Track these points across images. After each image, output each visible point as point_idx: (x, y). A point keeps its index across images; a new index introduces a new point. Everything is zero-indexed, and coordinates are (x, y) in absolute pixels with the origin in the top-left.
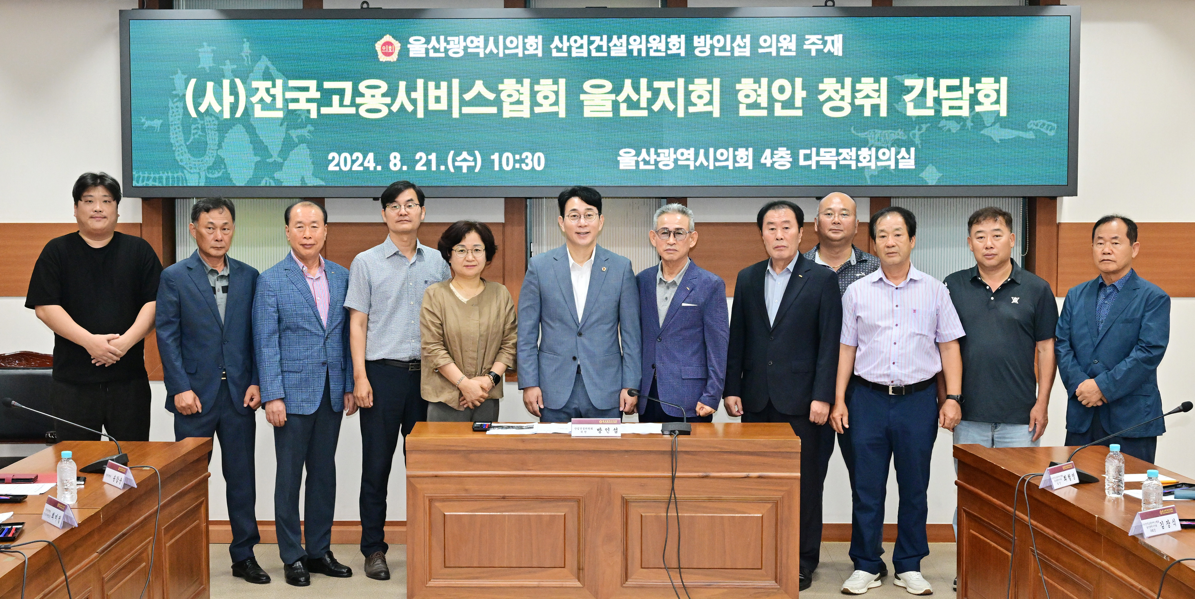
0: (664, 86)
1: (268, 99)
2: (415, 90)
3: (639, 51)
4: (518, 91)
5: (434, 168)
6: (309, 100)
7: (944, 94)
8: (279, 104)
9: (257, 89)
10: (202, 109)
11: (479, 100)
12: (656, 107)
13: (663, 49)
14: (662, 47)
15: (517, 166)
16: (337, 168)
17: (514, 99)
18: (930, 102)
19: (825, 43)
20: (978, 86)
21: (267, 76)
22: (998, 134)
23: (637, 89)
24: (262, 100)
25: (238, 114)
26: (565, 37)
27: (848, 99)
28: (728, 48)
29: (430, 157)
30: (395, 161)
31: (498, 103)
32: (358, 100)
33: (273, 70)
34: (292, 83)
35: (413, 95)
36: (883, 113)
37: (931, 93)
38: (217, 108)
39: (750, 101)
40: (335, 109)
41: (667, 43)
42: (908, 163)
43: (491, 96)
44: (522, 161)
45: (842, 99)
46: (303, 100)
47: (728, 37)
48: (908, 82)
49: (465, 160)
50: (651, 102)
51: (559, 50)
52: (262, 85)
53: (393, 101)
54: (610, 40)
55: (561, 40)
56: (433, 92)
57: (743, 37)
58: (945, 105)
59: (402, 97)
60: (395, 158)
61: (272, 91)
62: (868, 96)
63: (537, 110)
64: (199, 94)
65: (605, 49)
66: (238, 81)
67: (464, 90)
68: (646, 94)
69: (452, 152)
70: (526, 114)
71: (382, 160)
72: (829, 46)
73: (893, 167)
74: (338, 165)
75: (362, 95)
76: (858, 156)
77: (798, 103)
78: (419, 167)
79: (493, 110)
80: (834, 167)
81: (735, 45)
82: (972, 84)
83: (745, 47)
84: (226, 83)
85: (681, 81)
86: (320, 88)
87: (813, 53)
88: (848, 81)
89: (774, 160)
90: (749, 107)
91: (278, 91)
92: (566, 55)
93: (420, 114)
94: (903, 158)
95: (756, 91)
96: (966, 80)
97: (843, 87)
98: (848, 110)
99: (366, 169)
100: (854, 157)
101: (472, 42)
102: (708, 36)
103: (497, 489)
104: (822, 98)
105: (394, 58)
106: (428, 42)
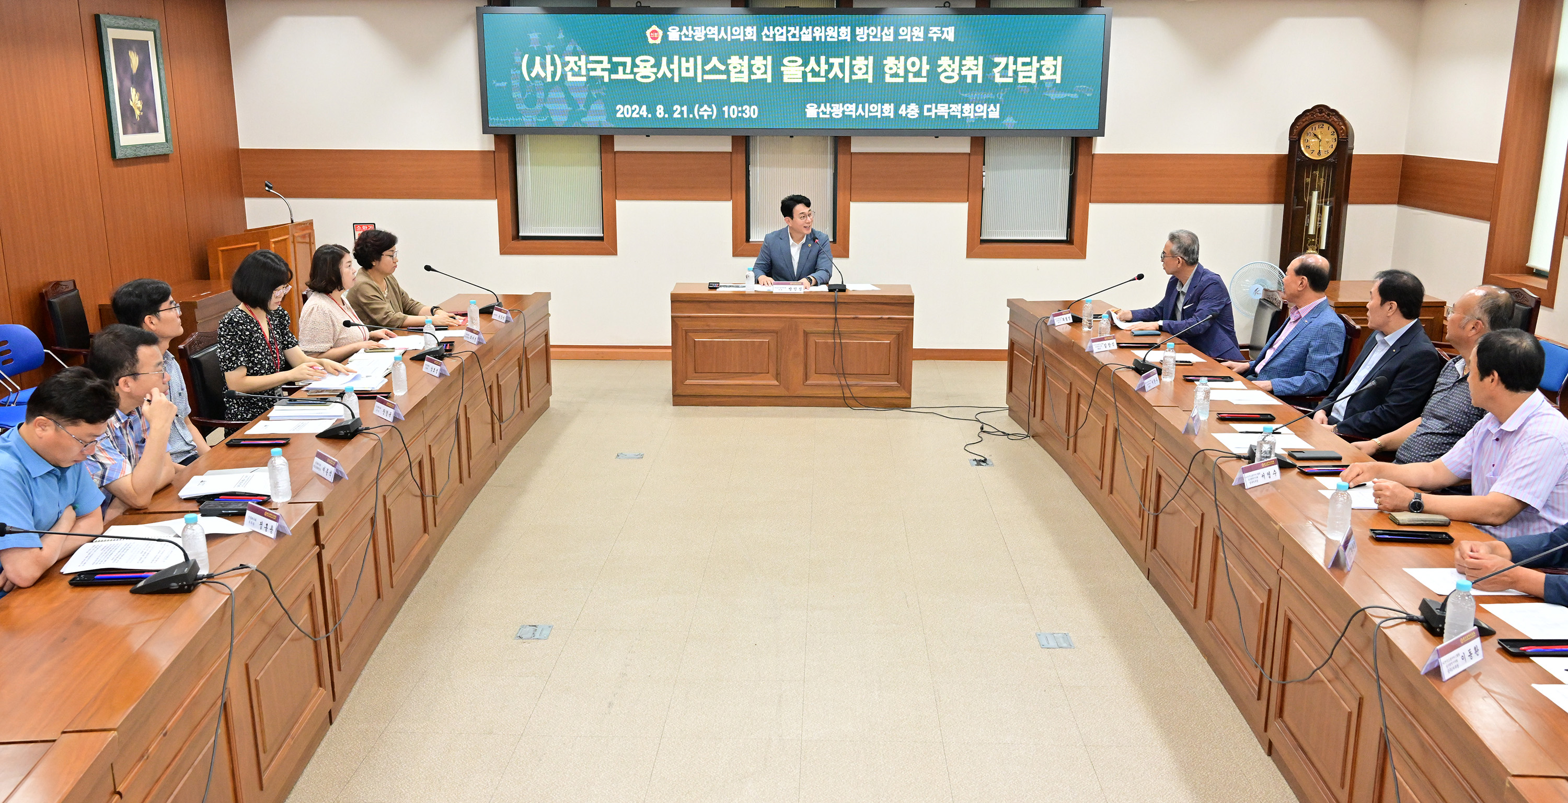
0: (836, 61)
1: (576, 69)
2: (673, 63)
3: (820, 37)
4: (740, 64)
5: (685, 116)
6: (603, 70)
7: (1020, 68)
8: (584, 72)
9: (569, 62)
10: (533, 75)
11: (715, 70)
12: (831, 76)
13: (836, 36)
14: (835, 35)
15: (740, 115)
16: (622, 116)
17: (737, 70)
18: (1010, 73)
19: (942, 33)
20: (1042, 63)
21: (575, 53)
22: (1053, 96)
23: (818, 63)
24: (572, 69)
25: (557, 79)
26: (771, 28)
27: (957, 71)
28: (879, 36)
29: (683, 109)
30: (660, 111)
31: (727, 72)
32: (635, 70)
33: (579, 48)
34: (592, 58)
35: (672, 67)
36: (980, 80)
37: (1011, 67)
38: (543, 75)
39: (893, 72)
40: (620, 76)
41: (839, 32)
42: (995, 114)
43: (723, 68)
44: (743, 112)
45: (953, 71)
46: (599, 70)
47: (879, 28)
48: (997, 60)
49: (705, 111)
50: (828, 72)
51: (768, 36)
52: (572, 59)
53: (658, 70)
54: (801, 30)
55: (769, 30)
56: (684, 65)
57: (889, 28)
58: (1021, 75)
59: (664, 68)
60: (660, 109)
61: (579, 63)
62: (970, 69)
63: (753, 77)
64: (531, 65)
65: (797, 36)
66: (556, 56)
67: (705, 63)
68: (824, 67)
69: (697, 106)
70: (746, 80)
71: (651, 110)
72: (945, 35)
73: (985, 117)
74: (623, 113)
75: (638, 67)
76: (962, 109)
77: (924, 73)
78: (676, 115)
79: (724, 77)
80: (946, 117)
81: (883, 34)
82: (1038, 61)
83: (890, 35)
84: (548, 57)
85: (847, 58)
86: (610, 61)
87: (935, 40)
88: (957, 59)
89: (907, 112)
90: (892, 76)
91: (582, 63)
92: (772, 40)
93: (676, 80)
94: (992, 111)
95: (896, 65)
96: (1035, 58)
97: (953, 63)
98: (956, 78)
99: (641, 116)
100: (960, 110)
101: (710, 30)
102: (866, 28)
103: (726, 325)
104: (940, 70)
105: (658, 41)
106: (681, 30)
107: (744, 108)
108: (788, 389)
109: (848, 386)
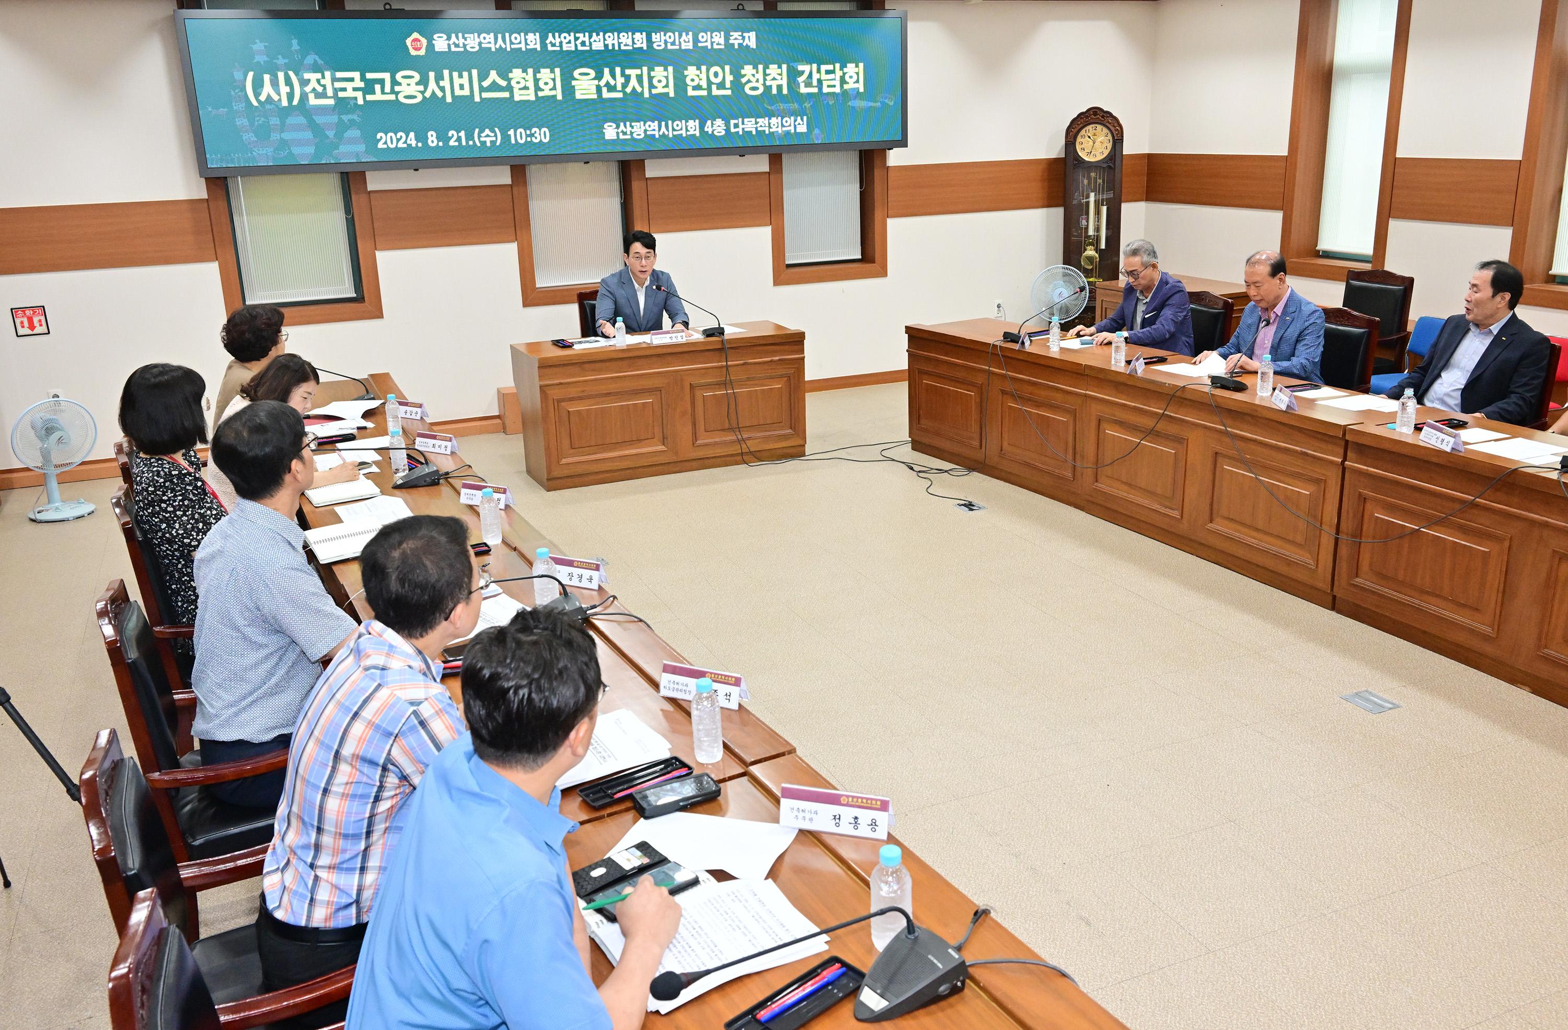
0: (633, 73)
1: (320, 89)
2: (443, 79)
3: (613, 45)
4: (524, 79)
5: (464, 143)
6: (355, 89)
7: (824, 76)
8: (330, 92)
9: (309, 80)
10: (263, 98)
11: (494, 87)
12: (628, 90)
13: (631, 44)
14: (630, 42)
15: (529, 139)
16: (385, 146)
17: (522, 85)
18: (815, 83)
19: (744, 38)
20: (845, 70)
21: (316, 69)
22: (858, 104)
23: (613, 75)
24: (314, 89)
25: (295, 102)
26: (557, 34)
27: (761, 81)
28: (677, 43)
29: (460, 134)
30: (432, 139)
31: (509, 88)
32: (397, 88)
33: (320, 62)
34: (339, 75)
35: (442, 83)
36: (785, 91)
37: (816, 76)
38: (275, 97)
39: (695, 84)
40: (378, 96)
41: (633, 39)
42: (803, 129)
43: (503, 83)
44: (532, 135)
45: (757, 81)
46: (350, 89)
47: (677, 34)
48: (800, 68)
49: (488, 136)
50: (625, 85)
51: (553, 45)
52: (313, 77)
53: (426, 88)
54: (590, 37)
55: (554, 37)
56: (457, 81)
57: (687, 34)
58: (825, 84)
59: (432, 85)
60: (432, 136)
61: (322, 82)
62: (774, 79)
63: (540, 94)
64: (258, 85)
65: (587, 44)
66: (291, 73)
67: (482, 77)
68: (620, 80)
69: (477, 130)
70: (532, 98)
71: (421, 137)
72: (746, 41)
73: (793, 131)
74: (386, 143)
75: (400, 84)
76: (769, 124)
77: (728, 85)
78: (452, 143)
79: (506, 95)
80: (754, 133)
81: (682, 40)
82: (841, 69)
83: (689, 42)
84: (281, 75)
85: (645, 69)
86: (363, 78)
87: (736, 47)
88: (761, 67)
89: (713, 128)
90: (695, 88)
91: (327, 81)
92: (558, 49)
93: (449, 99)
94: (799, 124)
95: (698, 76)
96: (838, 65)
97: (757, 73)
98: (761, 90)
99: (410, 145)
100: (767, 125)
101: (485, 38)
102: (662, 33)
104: (744, 80)
105: (422, 52)
106: (449, 38)
107: (533, 131)
108: (676, 453)
109: (743, 440)
